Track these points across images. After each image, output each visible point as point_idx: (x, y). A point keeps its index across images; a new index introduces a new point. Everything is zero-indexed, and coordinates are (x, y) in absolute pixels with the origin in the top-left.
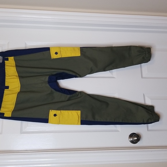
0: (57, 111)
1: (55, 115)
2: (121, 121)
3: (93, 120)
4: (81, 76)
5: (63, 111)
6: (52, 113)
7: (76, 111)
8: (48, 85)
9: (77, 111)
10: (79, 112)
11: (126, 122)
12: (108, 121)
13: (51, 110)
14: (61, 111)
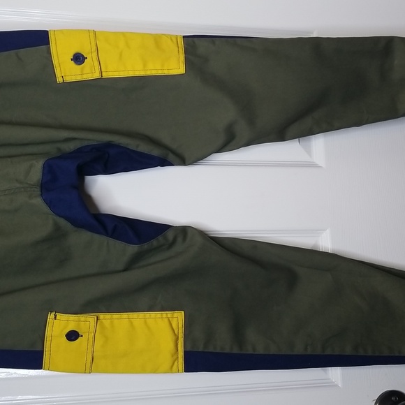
0: (82, 317)
1: (72, 336)
2: (348, 351)
3: (236, 351)
4: (183, 161)
5: (108, 315)
6: (58, 325)
7: (165, 314)
8: (38, 201)
9: (169, 314)
10: (178, 317)
11: (370, 353)
12: (299, 350)
13: (51, 316)
14: (102, 316)
